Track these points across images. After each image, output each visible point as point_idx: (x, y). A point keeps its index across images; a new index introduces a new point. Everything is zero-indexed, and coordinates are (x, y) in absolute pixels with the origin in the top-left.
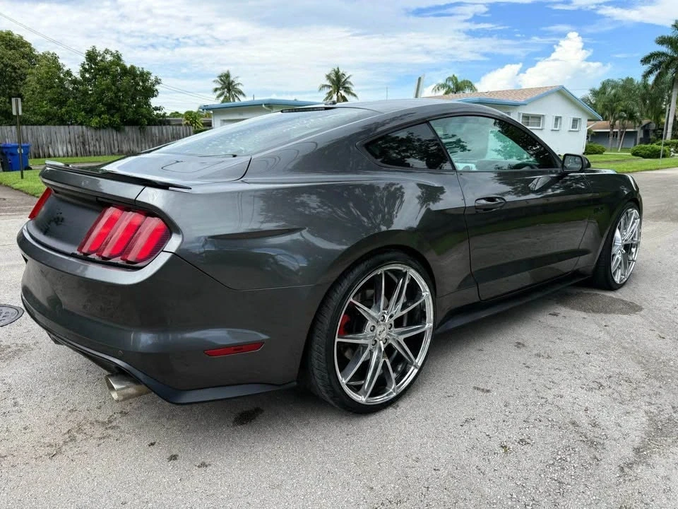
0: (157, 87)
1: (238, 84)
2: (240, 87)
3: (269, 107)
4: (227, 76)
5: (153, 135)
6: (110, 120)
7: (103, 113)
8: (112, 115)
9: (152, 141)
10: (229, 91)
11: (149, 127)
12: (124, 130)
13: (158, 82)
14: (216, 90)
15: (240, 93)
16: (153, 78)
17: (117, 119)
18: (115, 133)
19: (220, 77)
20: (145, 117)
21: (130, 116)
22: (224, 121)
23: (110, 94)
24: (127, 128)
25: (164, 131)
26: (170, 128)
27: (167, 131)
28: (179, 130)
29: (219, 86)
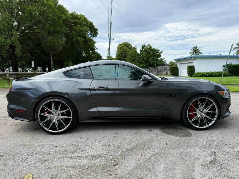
0: (161, 54)
1: (200, 50)
2: (200, 51)
3: (195, 58)
4: (196, 48)
5: (158, 69)
6: (145, 65)
7: (144, 63)
8: (146, 64)
9: (158, 71)
10: (196, 52)
11: (157, 67)
12: (149, 68)
13: (161, 53)
14: (191, 53)
15: (200, 53)
16: (160, 51)
17: (147, 65)
18: (146, 69)
19: (193, 48)
20: (156, 64)
21: (151, 64)
22: (181, 64)
23: (146, 57)
24: (150, 67)
25: (162, 68)
26: (164, 67)
27: (163, 68)
28: (167, 67)
29: (192, 51)
